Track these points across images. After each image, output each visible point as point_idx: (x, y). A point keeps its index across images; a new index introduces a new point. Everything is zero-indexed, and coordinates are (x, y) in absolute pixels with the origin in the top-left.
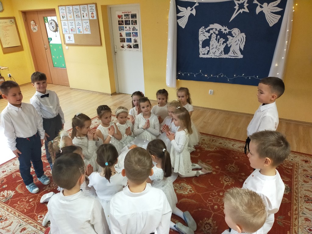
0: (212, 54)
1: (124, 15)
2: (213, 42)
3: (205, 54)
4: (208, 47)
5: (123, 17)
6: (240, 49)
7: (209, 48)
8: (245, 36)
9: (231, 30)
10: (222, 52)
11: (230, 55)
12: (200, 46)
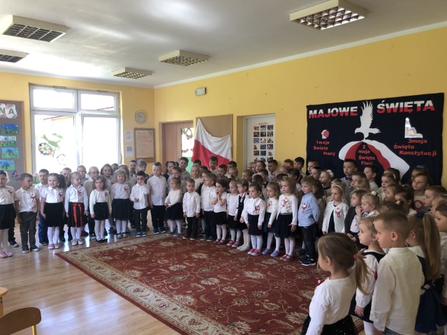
1: (261, 126)
5: (260, 128)
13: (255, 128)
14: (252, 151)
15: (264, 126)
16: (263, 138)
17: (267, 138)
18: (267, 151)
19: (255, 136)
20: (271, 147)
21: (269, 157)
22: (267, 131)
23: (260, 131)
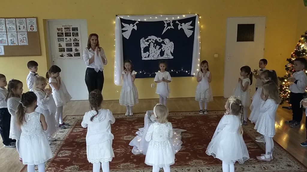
0: (151, 57)
1: (64, 28)
2: (152, 48)
3: (146, 57)
4: (148, 52)
8: (173, 44)
9: (163, 40)
10: (158, 55)
11: (165, 57)
12: (142, 52)
13: (58, 29)
14: (57, 48)
15: (68, 28)
16: (68, 38)
17: (72, 38)
20: (77, 45)
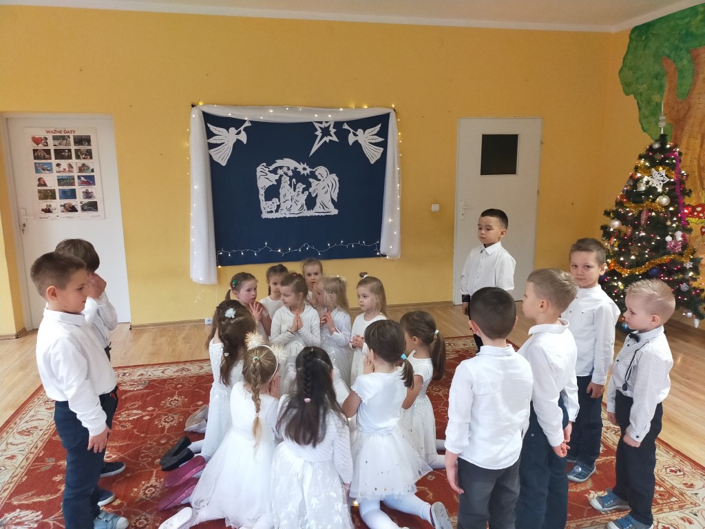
0: (285, 211)
1: (53, 136)
2: (285, 189)
3: (271, 212)
5: (51, 142)
6: (333, 201)
7: (279, 201)
8: (337, 179)
10: (302, 206)
11: (317, 211)
12: (262, 198)
13: (36, 141)
15: (63, 138)
18: (80, 190)
19: (36, 158)
20: (90, 180)
21: (87, 201)
22: (73, 147)
23: (52, 148)
